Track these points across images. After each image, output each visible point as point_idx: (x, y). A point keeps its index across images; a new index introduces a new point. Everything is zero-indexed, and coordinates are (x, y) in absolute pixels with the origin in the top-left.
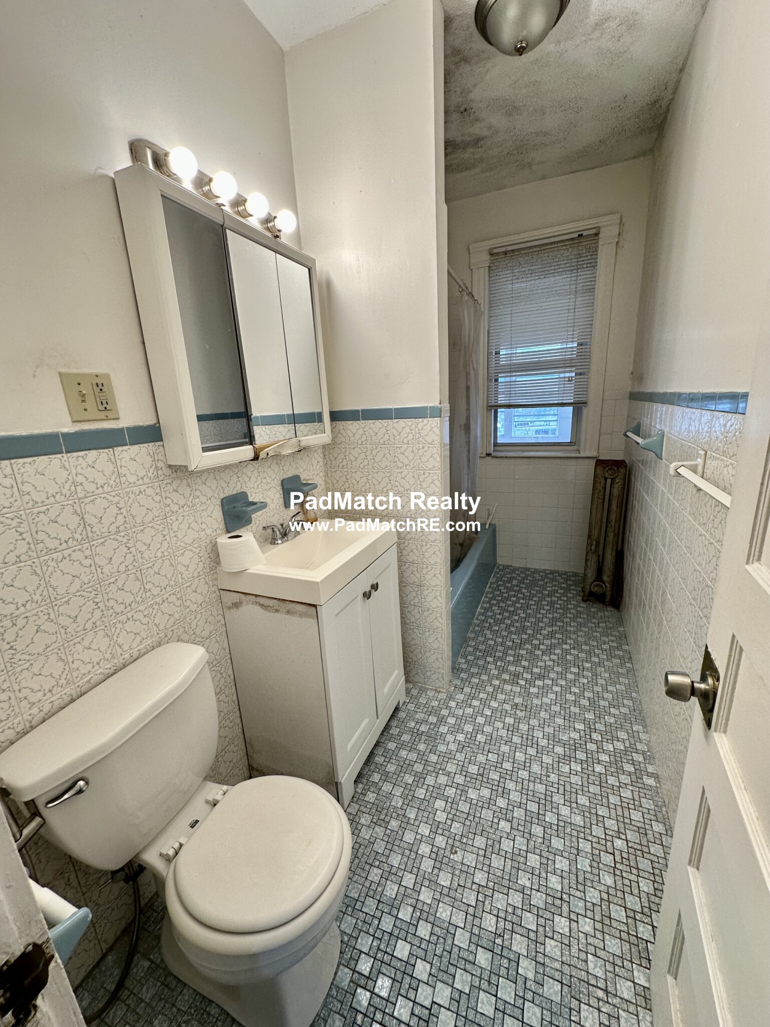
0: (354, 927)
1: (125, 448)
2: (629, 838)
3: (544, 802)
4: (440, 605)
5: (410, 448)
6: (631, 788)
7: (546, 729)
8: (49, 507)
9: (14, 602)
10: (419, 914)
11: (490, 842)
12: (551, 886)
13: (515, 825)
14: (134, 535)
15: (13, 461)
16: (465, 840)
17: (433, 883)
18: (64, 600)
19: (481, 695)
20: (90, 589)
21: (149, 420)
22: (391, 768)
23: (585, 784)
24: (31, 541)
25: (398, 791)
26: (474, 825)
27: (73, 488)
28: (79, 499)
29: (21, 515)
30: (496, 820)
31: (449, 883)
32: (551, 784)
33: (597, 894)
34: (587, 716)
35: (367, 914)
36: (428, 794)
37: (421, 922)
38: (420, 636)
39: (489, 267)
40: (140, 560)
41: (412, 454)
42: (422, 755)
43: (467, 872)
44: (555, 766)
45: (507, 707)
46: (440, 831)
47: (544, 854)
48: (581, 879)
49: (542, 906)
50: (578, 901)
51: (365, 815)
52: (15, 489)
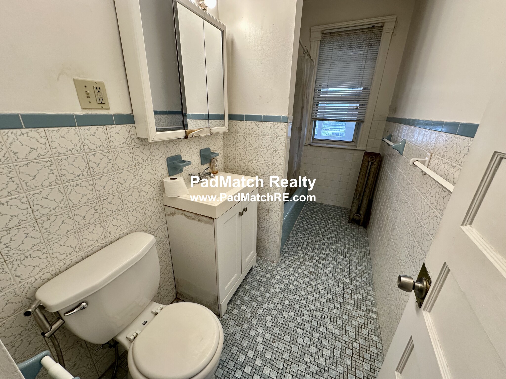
0: (222, 374)
1: (113, 126)
2: (360, 342)
3: (320, 321)
4: (277, 220)
5: (269, 138)
6: (364, 318)
7: (325, 285)
8: (68, 156)
9: (48, 207)
10: (254, 371)
11: (292, 339)
12: (320, 363)
13: (305, 331)
14: (118, 174)
15: (46, 129)
16: (280, 337)
17: (263, 357)
18: (77, 207)
19: (294, 266)
20: (92, 202)
21: (127, 111)
22: (246, 298)
23: (341, 314)
24: (58, 174)
25: (249, 310)
26: (285, 329)
27: (82, 147)
28: (86, 153)
29: (51, 160)
30: (296, 328)
31: (270, 357)
32: (324, 313)
33: (342, 368)
34: (345, 280)
35: (229, 368)
36: (263, 312)
37: (255, 374)
38: (266, 234)
39: (321, 41)
40: (121, 188)
41: (270, 141)
42: (262, 293)
43: (280, 352)
44: (327, 304)
45: (306, 273)
46: (268, 331)
47: (318, 347)
48: (335, 361)
49: (315, 372)
50: (333, 371)
51: (232, 320)
52: (47, 145)
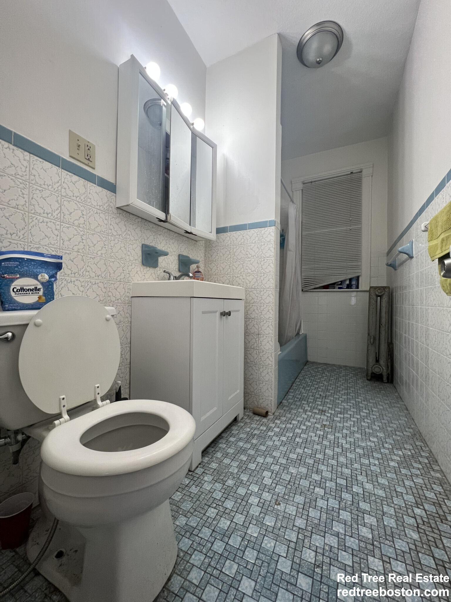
0: (190, 547)
1: (95, 185)
2: (426, 508)
3: (350, 479)
5: (256, 246)
6: (421, 477)
7: (348, 439)
8: (44, 189)
10: (246, 543)
11: (307, 500)
12: (363, 534)
13: (328, 491)
16: (286, 497)
17: (260, 523)
21: (111, 180)
22: (231, 451)
23: (383, 471)
24: (27, 201)
25: (235, 464)
26: (294, 488)
27: (60, 188)
28: (62, 196)
29: (26, 184)
30: (312, 487)
31: (273, 524)
32: (355, 469)
33: (405, 544)
34: (378, 434)
35: (202, 538)
36: (258, 467)
37: (248, 549)
38: (256, 371)
39: (302, 190)
41: (258, 249)
42: (254, 446)
43: (287, 517)
44: (357, 459)
46: (267, 490)
47: (353, 512)
48: (389, 532)
49: (356, 547)
50: (388, 548)
51: (208, 475)
52: (28, 169)
